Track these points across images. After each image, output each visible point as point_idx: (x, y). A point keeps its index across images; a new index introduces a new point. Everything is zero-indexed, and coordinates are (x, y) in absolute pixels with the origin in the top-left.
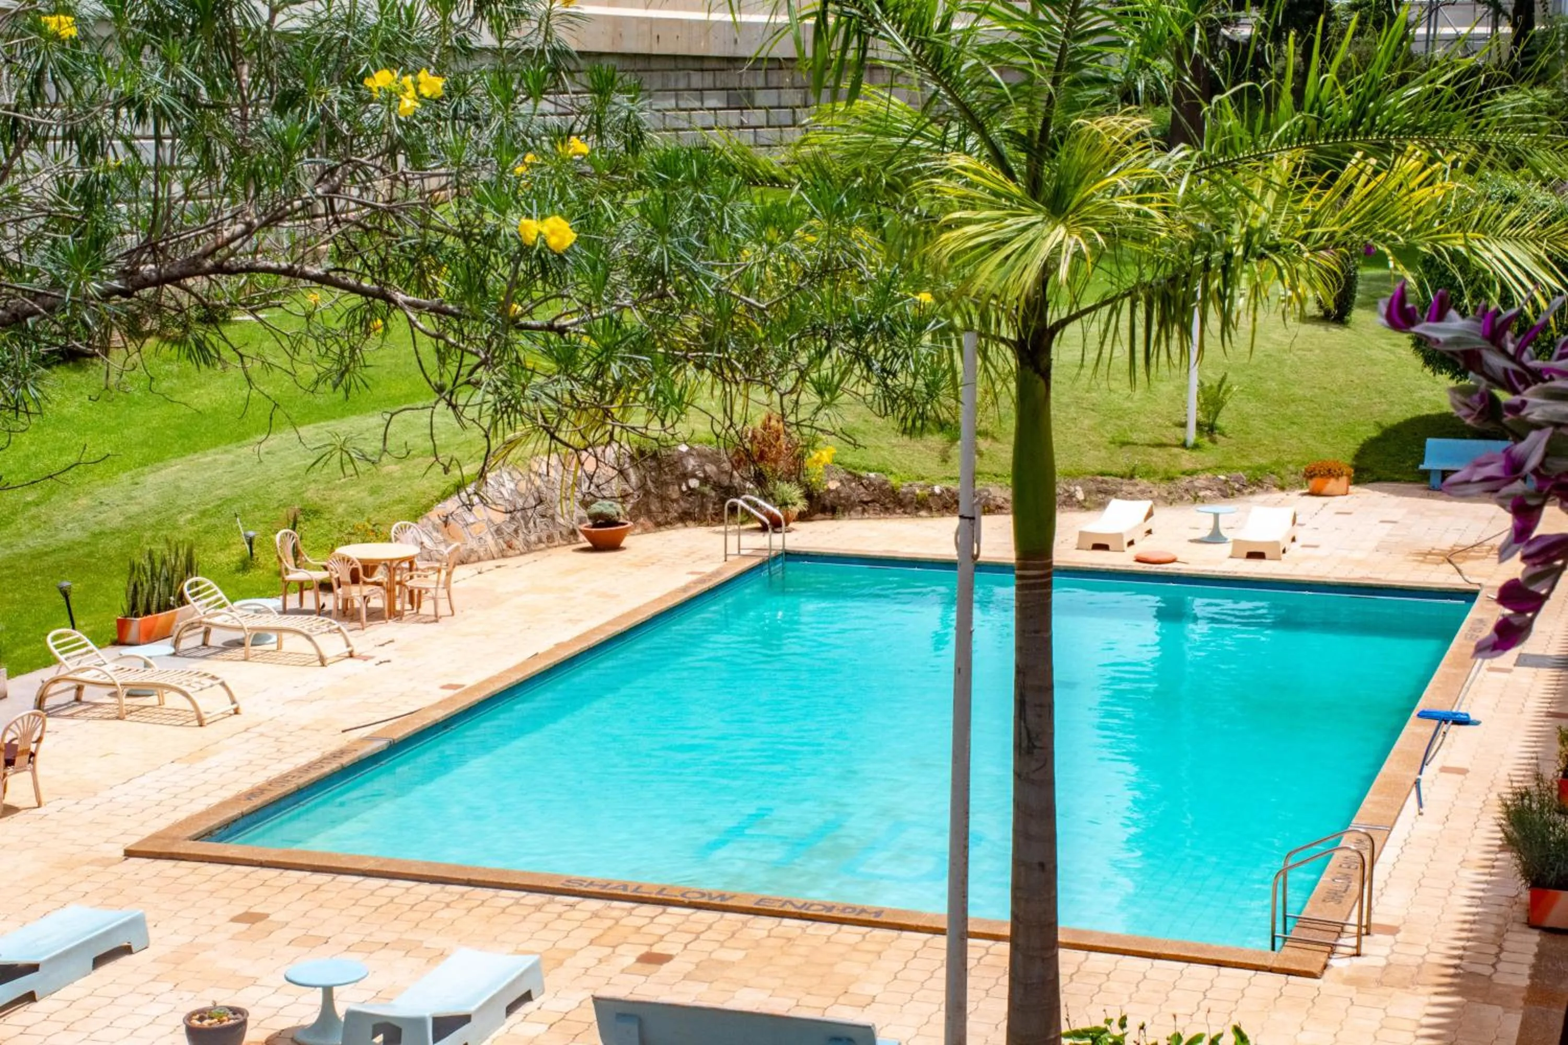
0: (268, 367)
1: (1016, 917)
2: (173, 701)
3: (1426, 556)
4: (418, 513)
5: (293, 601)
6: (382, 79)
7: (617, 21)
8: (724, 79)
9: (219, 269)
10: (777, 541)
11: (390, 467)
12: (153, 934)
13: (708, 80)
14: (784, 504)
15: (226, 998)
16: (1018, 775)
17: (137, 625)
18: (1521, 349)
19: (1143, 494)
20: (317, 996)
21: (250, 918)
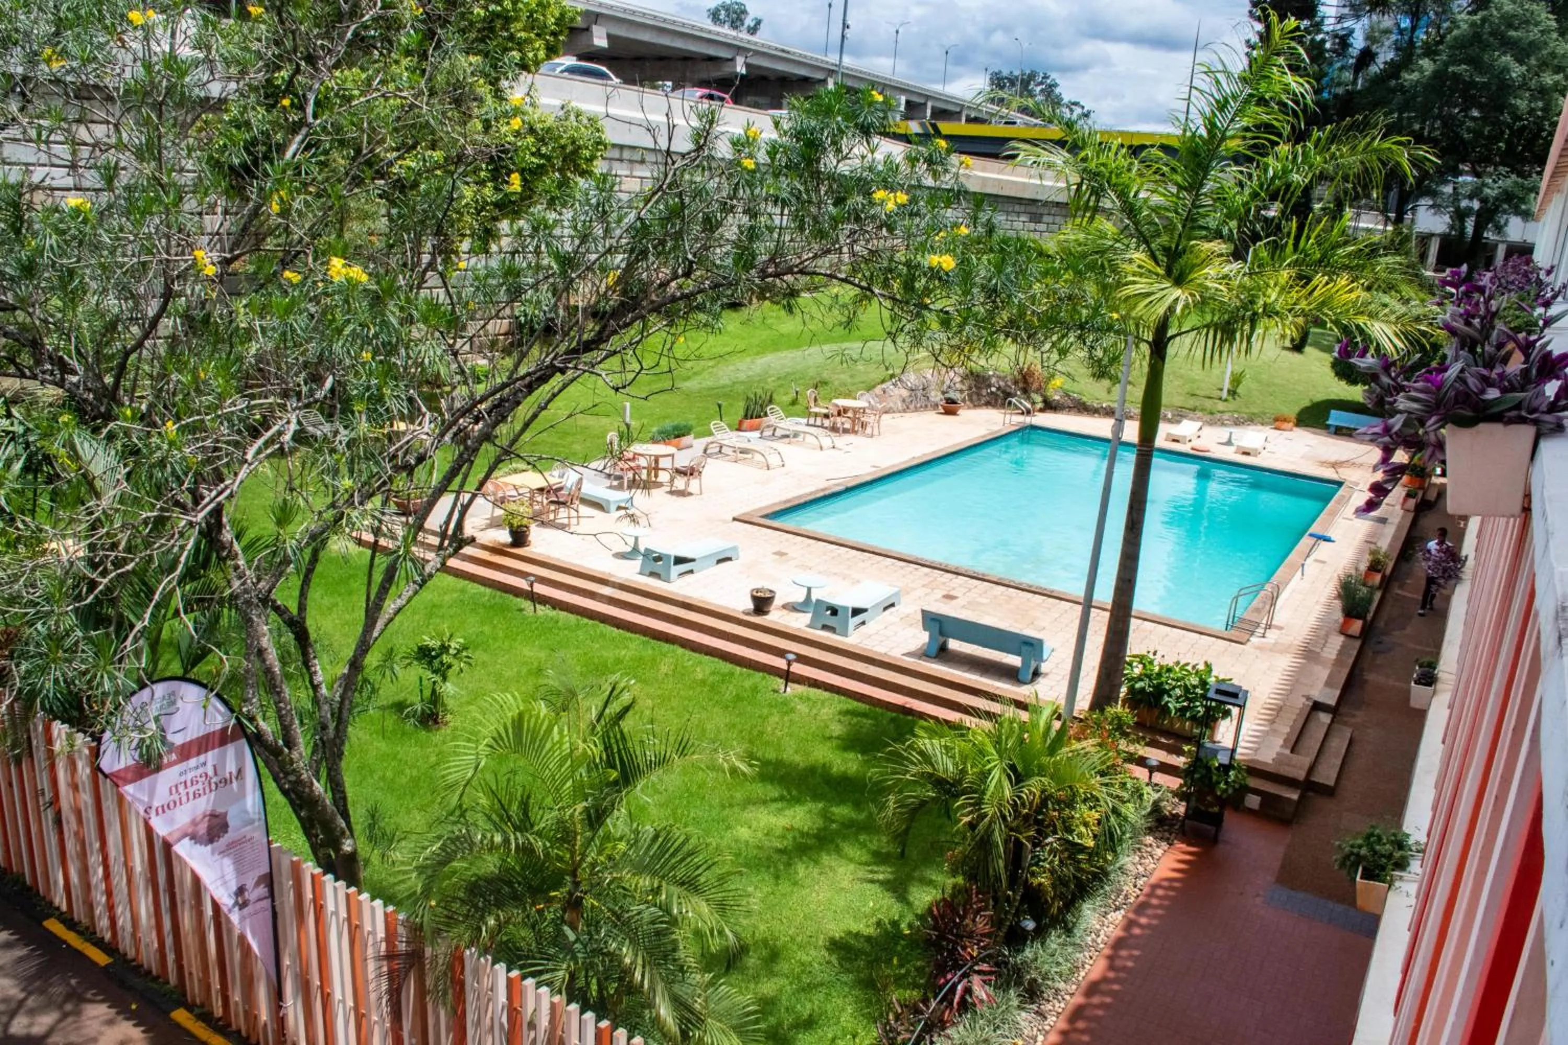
0: (812, 318)
1: (1114, 602)
2: (758, 457)
3: (1323, 463)
4: (869, 389)
5: (812, 421)
6: (879, 195)
7: (984, 179)
8: (1030, 209)
9: (802, 272)
10: (1028, 420)
11: (860, 367)
12: (741, 554)
13: (1023, 208)
14: (1033, 403)
15: (768, 585)
16: (1125, 539)
17: (747, 423)
18: (1398, 376)
19: (1199, 419)
20: (805, 591)
21: (781, 554)
